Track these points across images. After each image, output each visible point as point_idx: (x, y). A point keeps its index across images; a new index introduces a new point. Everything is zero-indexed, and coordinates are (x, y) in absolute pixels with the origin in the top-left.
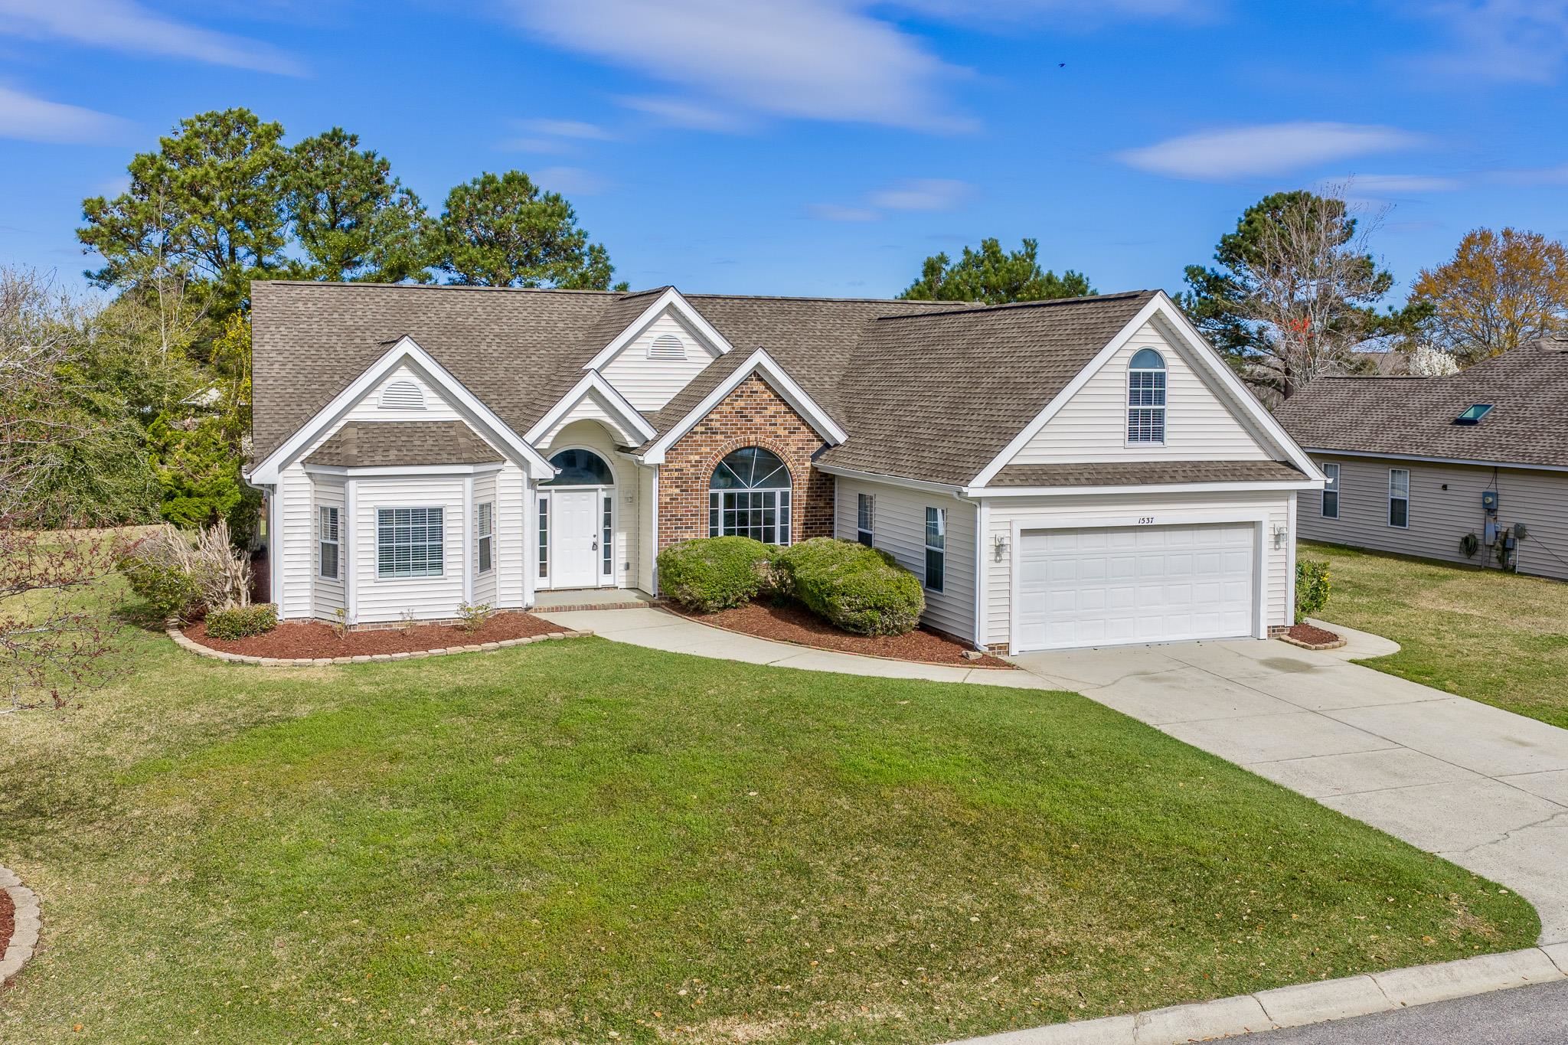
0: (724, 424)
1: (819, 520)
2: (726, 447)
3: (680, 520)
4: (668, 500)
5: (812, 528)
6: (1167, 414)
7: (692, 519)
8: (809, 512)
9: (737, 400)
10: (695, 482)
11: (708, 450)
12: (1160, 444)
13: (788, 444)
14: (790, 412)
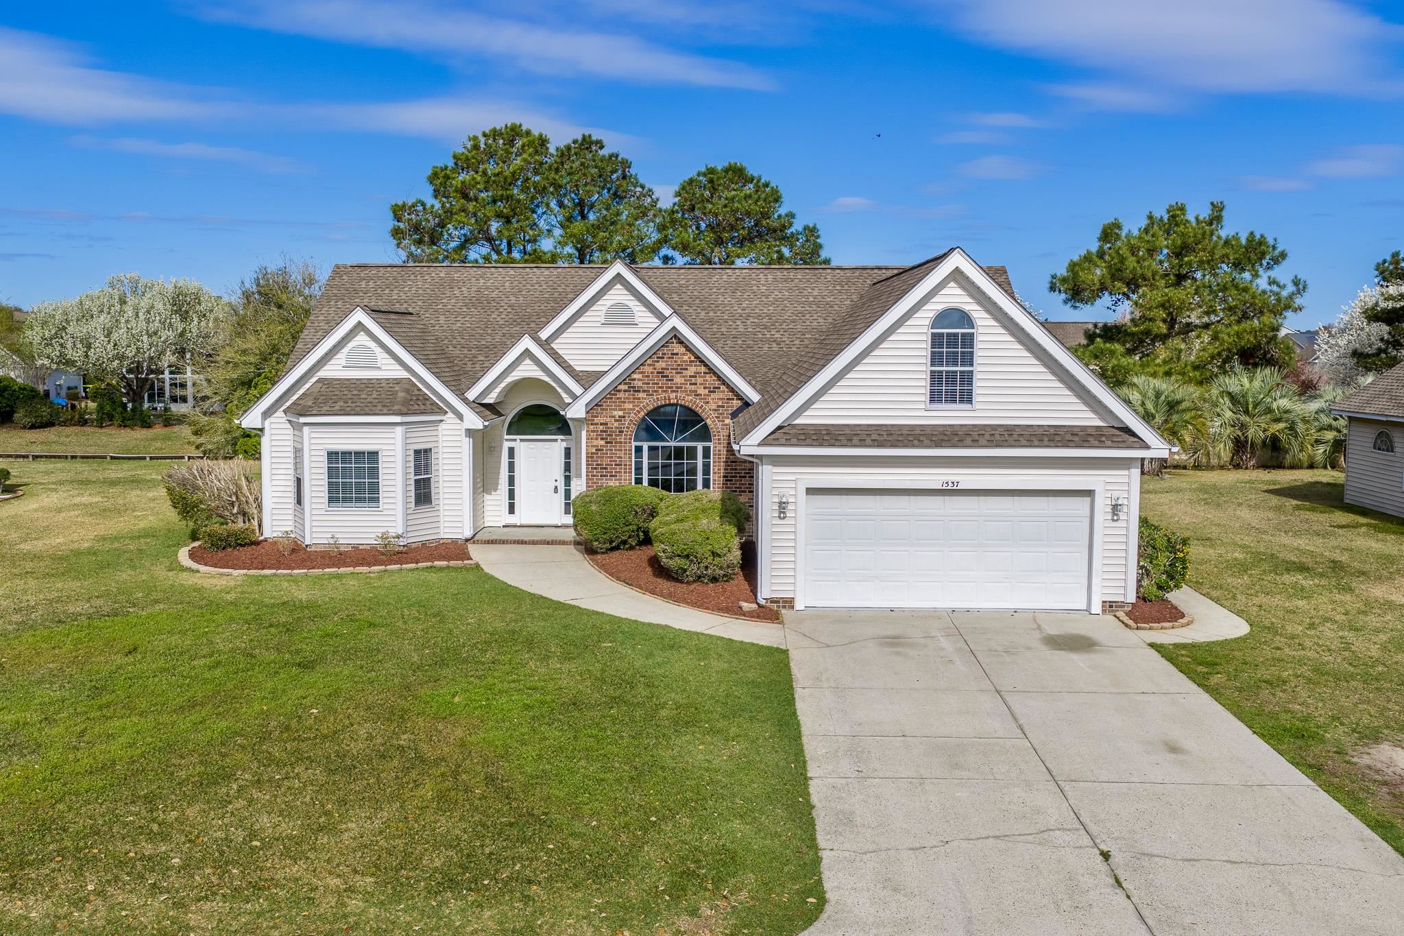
0: (645, 384)
1: (739, 473)
2: (647, 404)
3: (605, 468)
4: (594, 451)
5: (732, 480)
6: (976, 376)
7: (616, 469)
8: (728, 466)
9: (658, 362)
10: (619, 435)
11: (631, 406)
12: (968, 406)
13: (708, 403)
14: (710, 373)
